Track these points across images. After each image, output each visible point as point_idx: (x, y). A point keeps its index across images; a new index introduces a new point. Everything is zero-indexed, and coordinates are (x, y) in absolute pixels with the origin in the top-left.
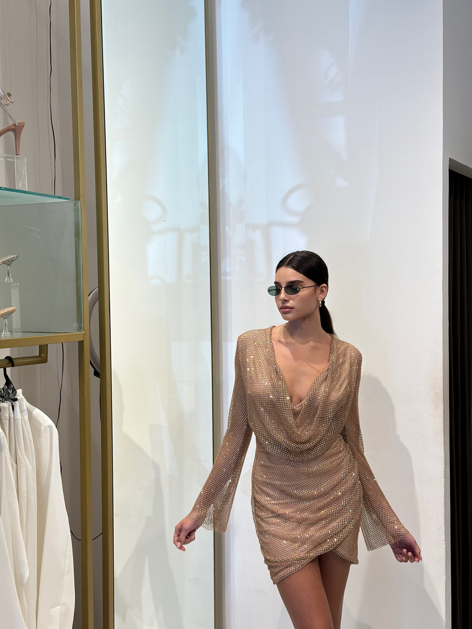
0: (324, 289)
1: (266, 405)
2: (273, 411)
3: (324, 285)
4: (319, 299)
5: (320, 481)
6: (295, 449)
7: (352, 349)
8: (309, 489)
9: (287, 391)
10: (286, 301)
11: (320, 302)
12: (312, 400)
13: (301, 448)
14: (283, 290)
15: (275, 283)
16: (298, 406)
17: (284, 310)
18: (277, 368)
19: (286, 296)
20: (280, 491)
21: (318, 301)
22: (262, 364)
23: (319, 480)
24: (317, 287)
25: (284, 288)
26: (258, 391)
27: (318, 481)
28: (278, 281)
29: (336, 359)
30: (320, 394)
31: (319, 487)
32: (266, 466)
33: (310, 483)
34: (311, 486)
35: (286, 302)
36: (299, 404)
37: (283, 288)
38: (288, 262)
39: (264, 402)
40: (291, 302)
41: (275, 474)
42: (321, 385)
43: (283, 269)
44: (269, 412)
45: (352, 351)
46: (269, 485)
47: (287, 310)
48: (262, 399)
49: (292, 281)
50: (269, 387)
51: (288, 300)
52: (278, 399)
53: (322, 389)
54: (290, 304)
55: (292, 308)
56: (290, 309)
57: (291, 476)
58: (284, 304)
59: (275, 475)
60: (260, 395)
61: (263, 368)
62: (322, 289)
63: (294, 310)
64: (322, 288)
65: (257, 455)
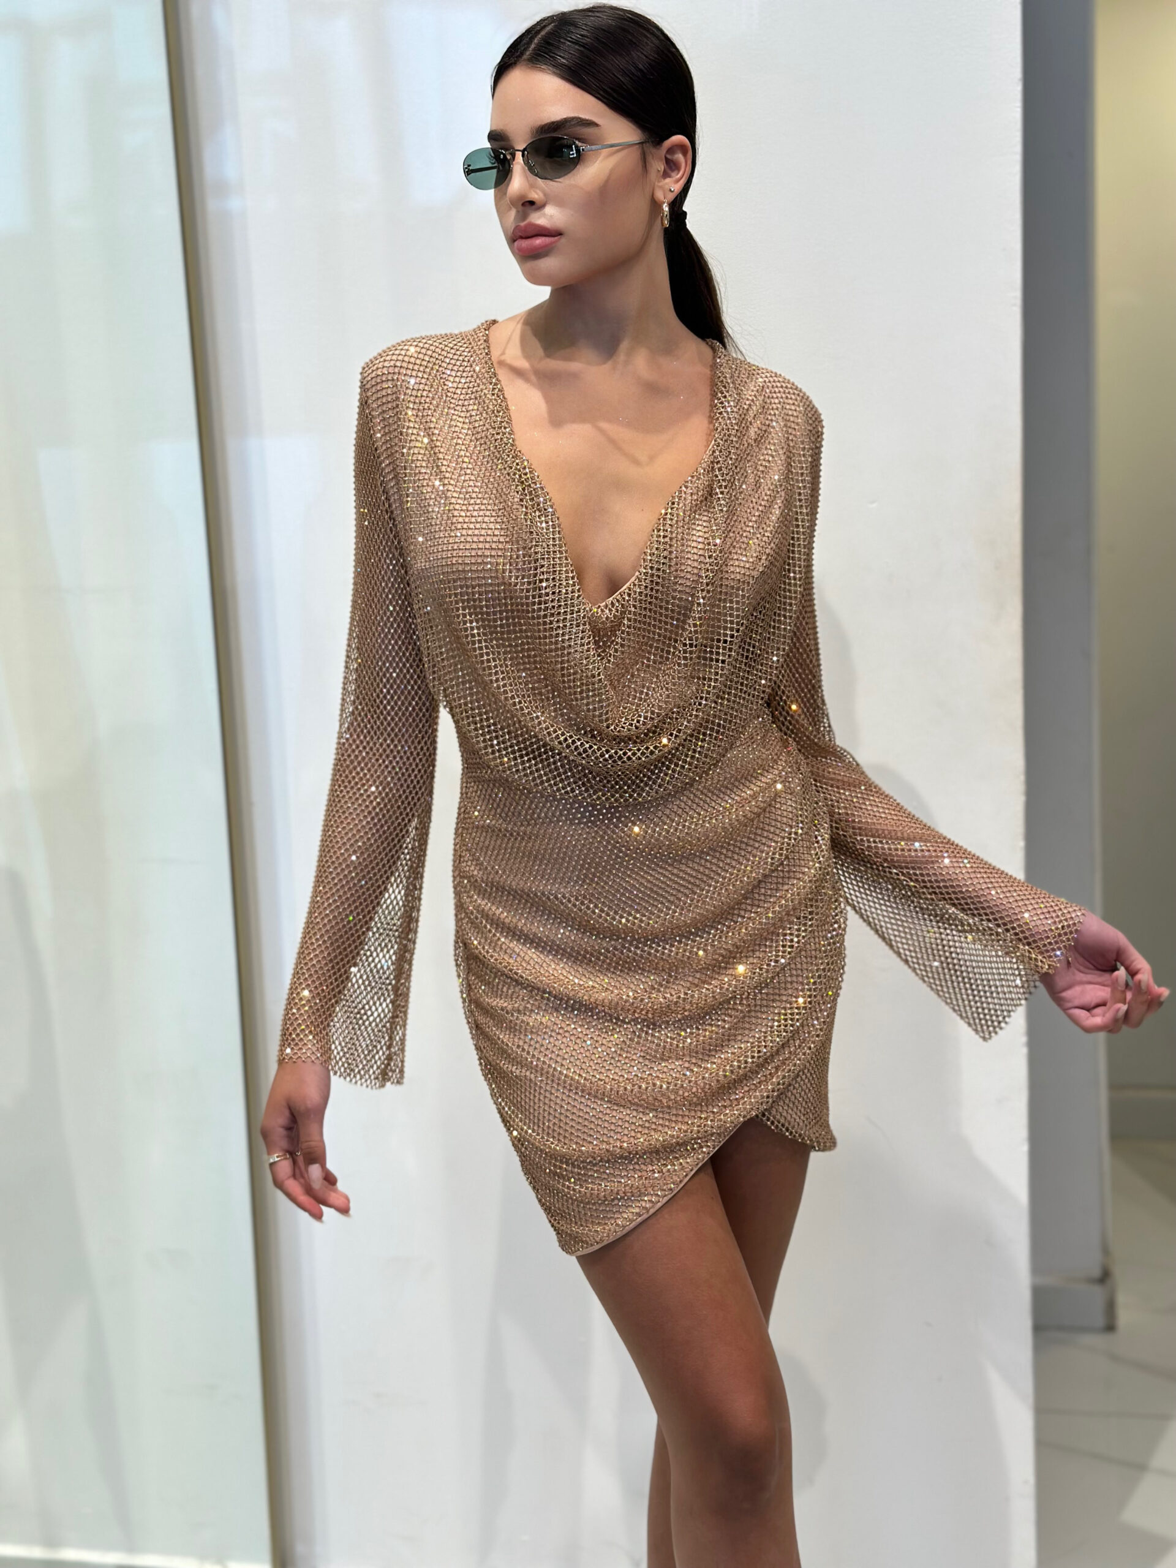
0: (679, 157)
1: (487, 607)
2: (515, 632)
3: (678, 138)
4: (659, 195)
5: (698, 871)
6: (606, 763)
7: (789, 393)
8: (662, 903)
9: (566, 552)
10: (534, 207)
11: (666, 208)
12: (660, 581)
13: (629, 758)
14: (518, 163)
15: (493, 136)
16: (606, 606)
17: (525, 243)
18: (524, 468)
19: (532, 186)
20: (556, 917)
21: (655, 205)
22: (466, 460)
23: (694, 869)
24: (653, 150)
25: (523, 151)
26: (455, 559)
27: (689, 870)
28: (498, 127)
29: (736, 428)
30: (689, 556)
31: (695, 893)
32: (500, 830)
33: (662, 882)
34: (666, 891)
35: (528, 208)
36: (611, 599)
37: (519, 155)
38: (534, 50)
39: (480, 599)
40: (549, 210)
41: (536, 857)
42: (689, 523)
43: (517, 77)
44: (502, 633)
45: (787, 398)
46: (514, 897)
47: (539, 241)
48: (474, 588)
49: (553, 123)
50: (495, 539)
51: (538, 203)
52: (535, 583)
53: (695, 538)
54: (549, 216)
55: (557, 233)
56: (547, 240)
57: (593, 859)
58: (524, 216)
59: (535, 861)
60: (464, 571)
61: (468, 471)
62: (669, 156)
63: (563, 240)
64: (671, 150)
65: (467, 794)
